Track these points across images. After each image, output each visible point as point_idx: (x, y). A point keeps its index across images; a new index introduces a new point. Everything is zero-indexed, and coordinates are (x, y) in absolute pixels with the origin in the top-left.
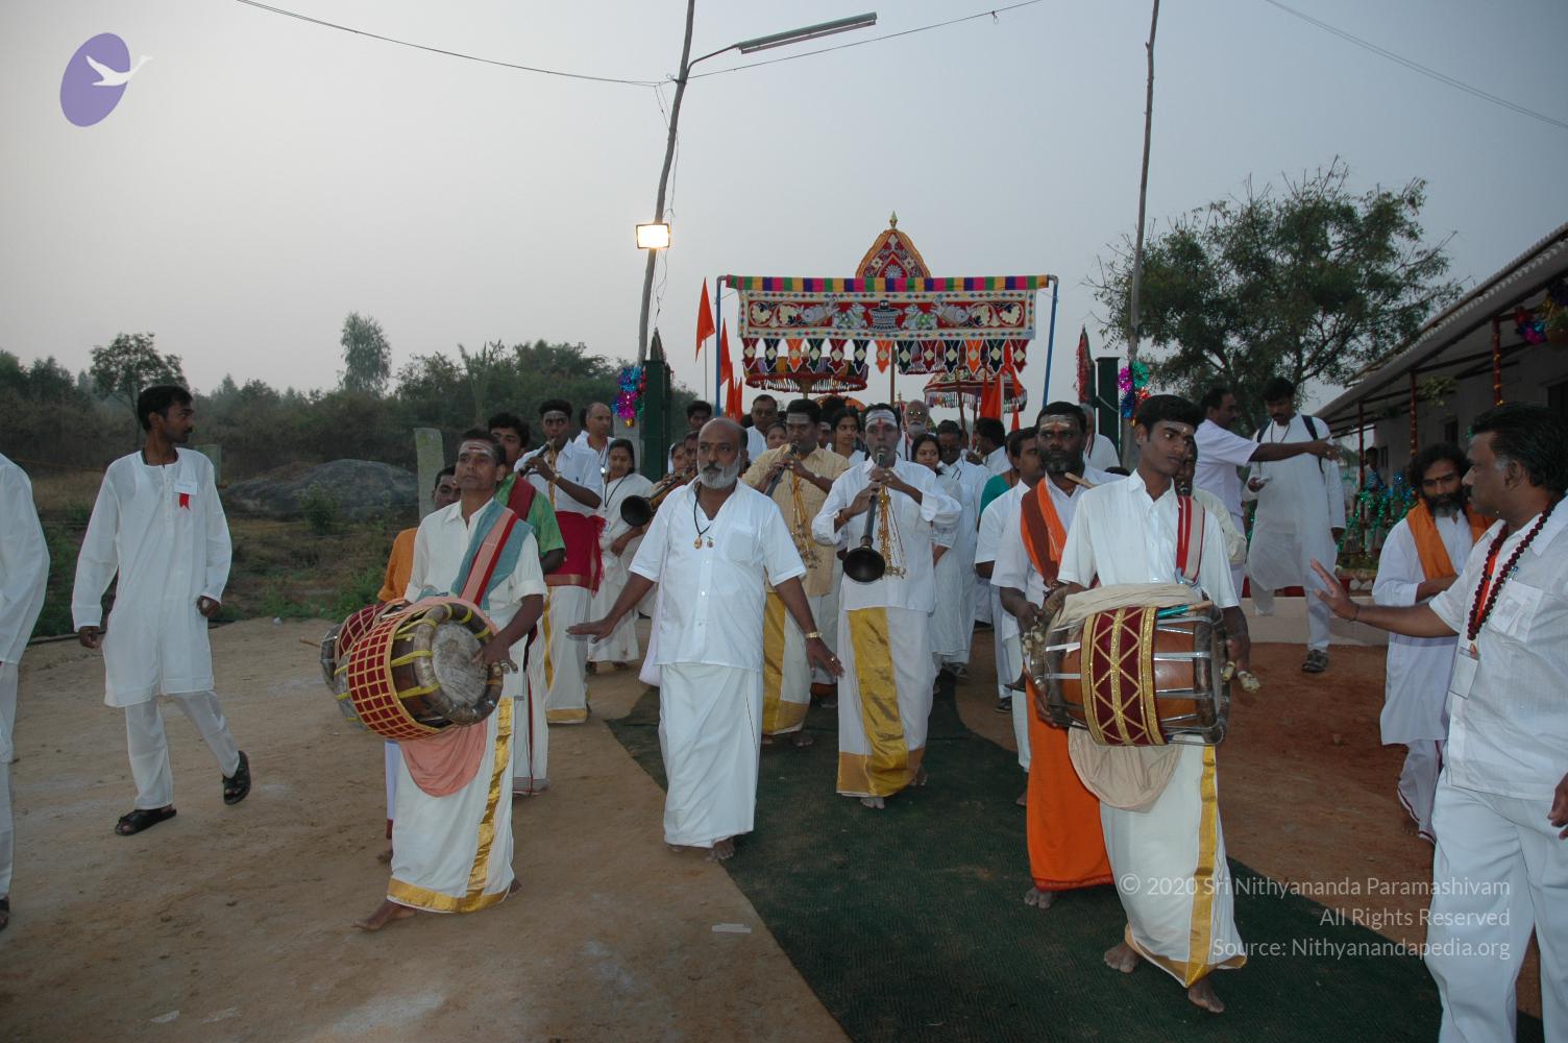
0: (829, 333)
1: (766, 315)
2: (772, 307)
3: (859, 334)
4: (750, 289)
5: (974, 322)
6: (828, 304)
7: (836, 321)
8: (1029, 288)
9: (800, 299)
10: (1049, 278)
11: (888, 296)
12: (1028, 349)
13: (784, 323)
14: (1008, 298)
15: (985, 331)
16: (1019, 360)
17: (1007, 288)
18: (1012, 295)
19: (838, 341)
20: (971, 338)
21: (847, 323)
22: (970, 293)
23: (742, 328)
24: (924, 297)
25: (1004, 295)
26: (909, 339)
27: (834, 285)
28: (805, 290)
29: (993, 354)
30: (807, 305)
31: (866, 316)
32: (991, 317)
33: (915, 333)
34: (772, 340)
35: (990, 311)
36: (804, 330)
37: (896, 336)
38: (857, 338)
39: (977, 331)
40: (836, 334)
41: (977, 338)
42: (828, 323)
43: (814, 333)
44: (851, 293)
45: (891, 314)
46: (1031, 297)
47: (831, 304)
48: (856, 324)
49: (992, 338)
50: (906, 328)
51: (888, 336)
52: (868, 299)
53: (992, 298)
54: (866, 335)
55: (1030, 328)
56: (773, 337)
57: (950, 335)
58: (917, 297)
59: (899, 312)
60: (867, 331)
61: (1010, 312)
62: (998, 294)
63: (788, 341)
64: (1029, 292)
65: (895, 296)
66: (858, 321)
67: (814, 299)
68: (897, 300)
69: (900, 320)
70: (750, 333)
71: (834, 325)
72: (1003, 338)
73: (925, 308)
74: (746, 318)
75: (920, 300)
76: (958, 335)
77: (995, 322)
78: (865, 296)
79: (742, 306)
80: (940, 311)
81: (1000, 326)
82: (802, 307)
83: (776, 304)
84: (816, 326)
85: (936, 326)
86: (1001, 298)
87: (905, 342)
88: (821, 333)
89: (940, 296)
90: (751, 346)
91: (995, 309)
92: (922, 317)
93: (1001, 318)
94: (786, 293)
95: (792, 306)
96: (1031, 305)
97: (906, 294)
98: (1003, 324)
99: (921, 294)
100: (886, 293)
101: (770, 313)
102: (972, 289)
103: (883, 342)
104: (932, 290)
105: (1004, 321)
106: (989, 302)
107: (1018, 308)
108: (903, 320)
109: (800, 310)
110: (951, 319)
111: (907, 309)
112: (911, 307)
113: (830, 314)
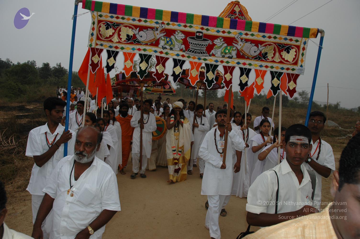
0: (156, 51)
1: (110, 31)
2: (116, 26)
3: (178, 55)
4: (100, 11)
5: (262, 57)
6: (157, 29)
7: (162, 43)
8: (305, 37)
9: (136, 23)
10: (318, 31)
11: (202, 29)
12: (298, 81)
13: (123, 40)
14: (288, 42)
15: (269, 64)
16: (291, 88)
17: (289, 34)
18: (291, 40)
19: (162, 58)
20: (259, 68)
21: (170, 45)
22: (262, 34)
23: (91, 40)
24: (229, 33)
25: (286, 39)
26: (214, 63)
27: (163, 15)
28: (141, 16)
29: (273, 81)
30: (142, 28)
31: (185, 42)
32: (274, 54)
33: (220, 59)
34: (113, 52)
35: (275, 50)
36: (138, 47)
37: (205, 60)
38: (176, 57)
39: (264, 64)
40: (161, 52)
41: (264, 69)
42: (156, 43)
43: (145, 50)
44: (176, 23)
45: (203, 43)
46: (305, 43)
47: (160, 29)
48: (176, 47)
49: (274, 70)
50: (213, 55)
51: (199, 59)
52: (188, 29)
53: (277, 41)
54: (183, 56)
55: (301, 66)
56: (114, 49)
57: (244, 64)
58: (224, 32)
59: (210, 42)
60: (184, 53)
61: (288, 52)
62: (281, 38)
63: (125, 54)
64: (304, 40)
65: (207, 30)
66: (178, 45)
67: (148, 24)
68: (209, 33)
69: (210, 48)
70: (97, 44)
71: (160, 46)
72: (282, 71)
73: (229, 41)
74: (95, 33)
75: (226, 35)
76: (250, 64)
77: (277, 58)
78: (185, 26)
79: (94, 23)
80: (240, 45)
81: (281, 62)
82: (138, 29)
83: (118, 25)
84: (146, 44)
85: (235, 56)
86: (283, 41)
87: (212, 65)
88: (150, 50)
89: (240, 34)
90: (97, 55)
91: (279, 49)
92: (226, 47)
93: (281, 56)
94: (126, 17)
95: (130, 27)
96: (304, 49)
97: (216, 29)
98: (283, 61)
99: (227, 30)
100: (202, 26)
101: (114, 31)
102: (264, 32)
103: (196, 63)
104: (235, 28)
105: (284, 59)
106: (275, 43)
107: (294, 50)
108: (212, 49)
109: (136, 31)
110: (246, 51)
111: (216, 41)
112: (219, 39)
113: (158, 37)
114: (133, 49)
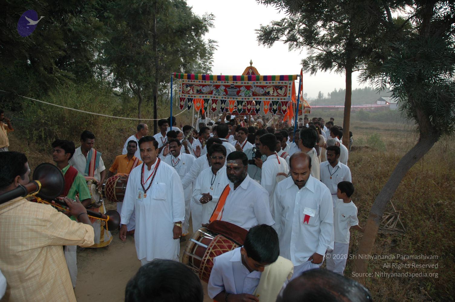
0: (211, 97)
1: (189, 88)
2: (191, 86)
3: (222, 98)
4: (183, 78)
5: (267, 94)
7: (214, 92)
8: (290, 80)
9: (201, 83)
10: (298, 76)
13: (195, 92)
14: (281, 84)
15: (272, 97)
16: (284, 109)
17: (281, 80)
18: (282, 83)
19: (215, 100)
20: (265, 100)
21: (218, 93)
22: (265, 82)
25: (279, 83)
26: (241, 100)
27: (214, 78)
28: (203, 79)
29: (274, 107)
30: (204, 86)
31: (225, 91)
32: (274, 92)
33: (244, 98)
34: (190, 99)
35: (273, 89)
36: (202, 95)
37: (236, 99)
39: (268, 97)
40: (214, 97)
41: (268, 100)
42: (211, 93)
43: (206, 97)
44: (220, 81)
45: (235, 90)
46: (290, 84)
47: (212, 85)
49: (274, 100)
50: (240, 96)
51: (234, 99)
52: (226, 84)
53: (274, 84)
54: (225, 98)
55: (289, 97)
56: (190, 97)
57: (257, 99)
59: (238, 89)
61: (281, 90)
62: (277, 83)
63: (196, 99)
64: (289, 82)
65: (237, 83)
66: (222, 93)
67: (206, 83)
69: (238, 92)
70: (182, 96)
71: (213, 94)
72: (278, 100)
73: (248, 88)
74: (181, 90)
75: (246, 84)
76: (260, 99)
77: (275, 94)
78: (225, 82)
79: (180, 85)
80: (254, 89)
81: (277, 96)
83: (192, 85)
84: (207, 94)
85: (252, 95)
86: (278, 84)
87: (240, 101)
88: (209, 97)
89: (254, 83)
90: (182, 101)
91: (276, 88)
92: (247, 91)
93: (278, 92)
94: (196, 81)
95: (198, 86)
96: (290, 87)
97: (241, 82)
98: (278, 95)
99: (246, 82)
100: (233, 82)
101: (190, 88)
102: (266, 80)
103: (232, 101)
104: (251, 81)
105: (279, 94)
106: (273, 86)
107: (284, 88)
108: (239, 92)
109: (201, 87)
110: (258, 92)
111: (241, 88)
112: (243, 87)
113: (212, 89)
114: (200, 97)
